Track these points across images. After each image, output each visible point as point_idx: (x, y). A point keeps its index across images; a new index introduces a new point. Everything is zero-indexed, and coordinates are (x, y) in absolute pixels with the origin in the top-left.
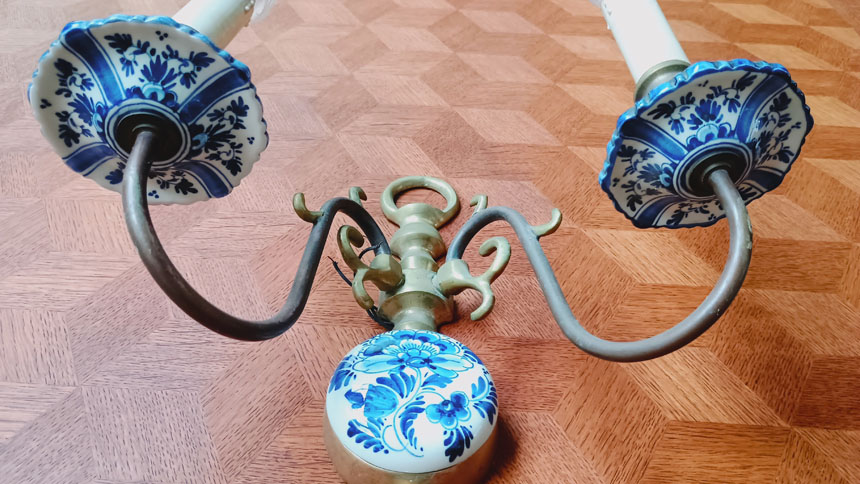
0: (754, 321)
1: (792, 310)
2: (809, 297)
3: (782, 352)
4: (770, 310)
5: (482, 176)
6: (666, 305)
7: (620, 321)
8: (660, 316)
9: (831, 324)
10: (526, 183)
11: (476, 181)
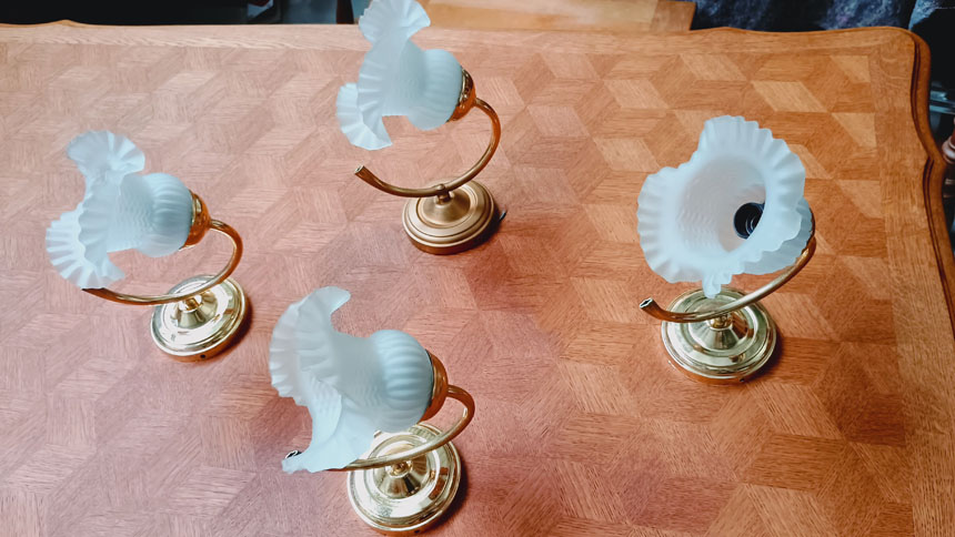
0: (643, 445)
1: (672, 438)
2: (687, 426)
3: (650, 471)
4: (656, 437)
5: (501, 309)
6: (591, 430)
7: (558, 442)
8: (584, 439)
9: (692, 450)
10: (530, 316)
11: (498, 313)
